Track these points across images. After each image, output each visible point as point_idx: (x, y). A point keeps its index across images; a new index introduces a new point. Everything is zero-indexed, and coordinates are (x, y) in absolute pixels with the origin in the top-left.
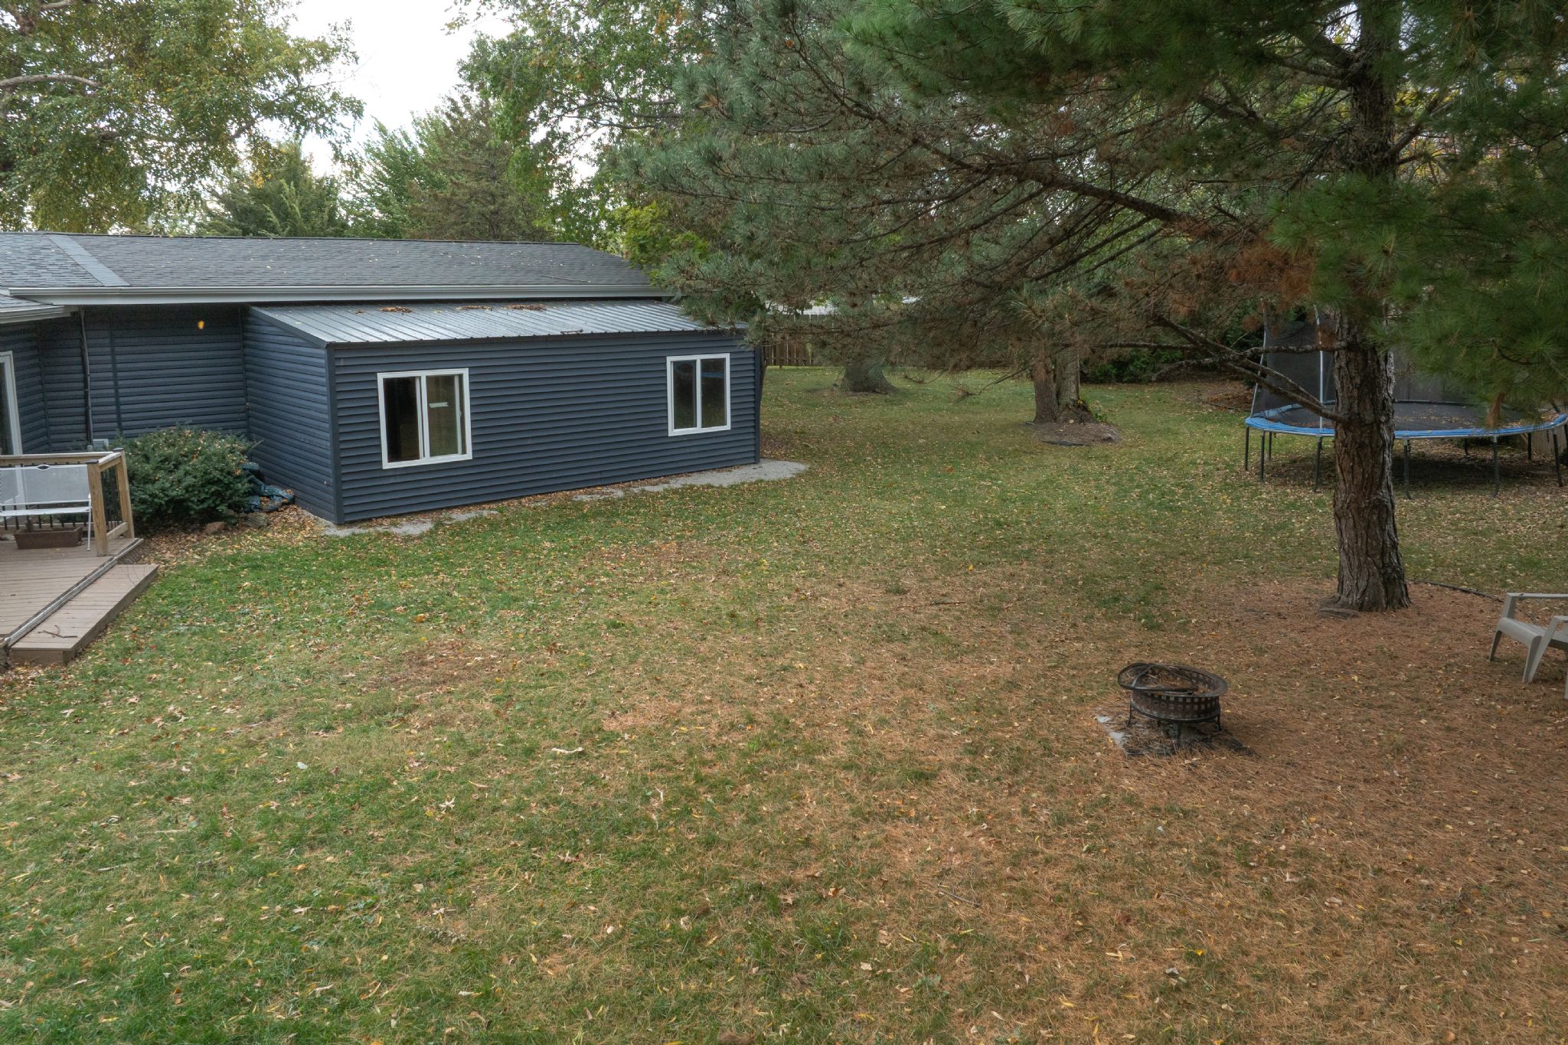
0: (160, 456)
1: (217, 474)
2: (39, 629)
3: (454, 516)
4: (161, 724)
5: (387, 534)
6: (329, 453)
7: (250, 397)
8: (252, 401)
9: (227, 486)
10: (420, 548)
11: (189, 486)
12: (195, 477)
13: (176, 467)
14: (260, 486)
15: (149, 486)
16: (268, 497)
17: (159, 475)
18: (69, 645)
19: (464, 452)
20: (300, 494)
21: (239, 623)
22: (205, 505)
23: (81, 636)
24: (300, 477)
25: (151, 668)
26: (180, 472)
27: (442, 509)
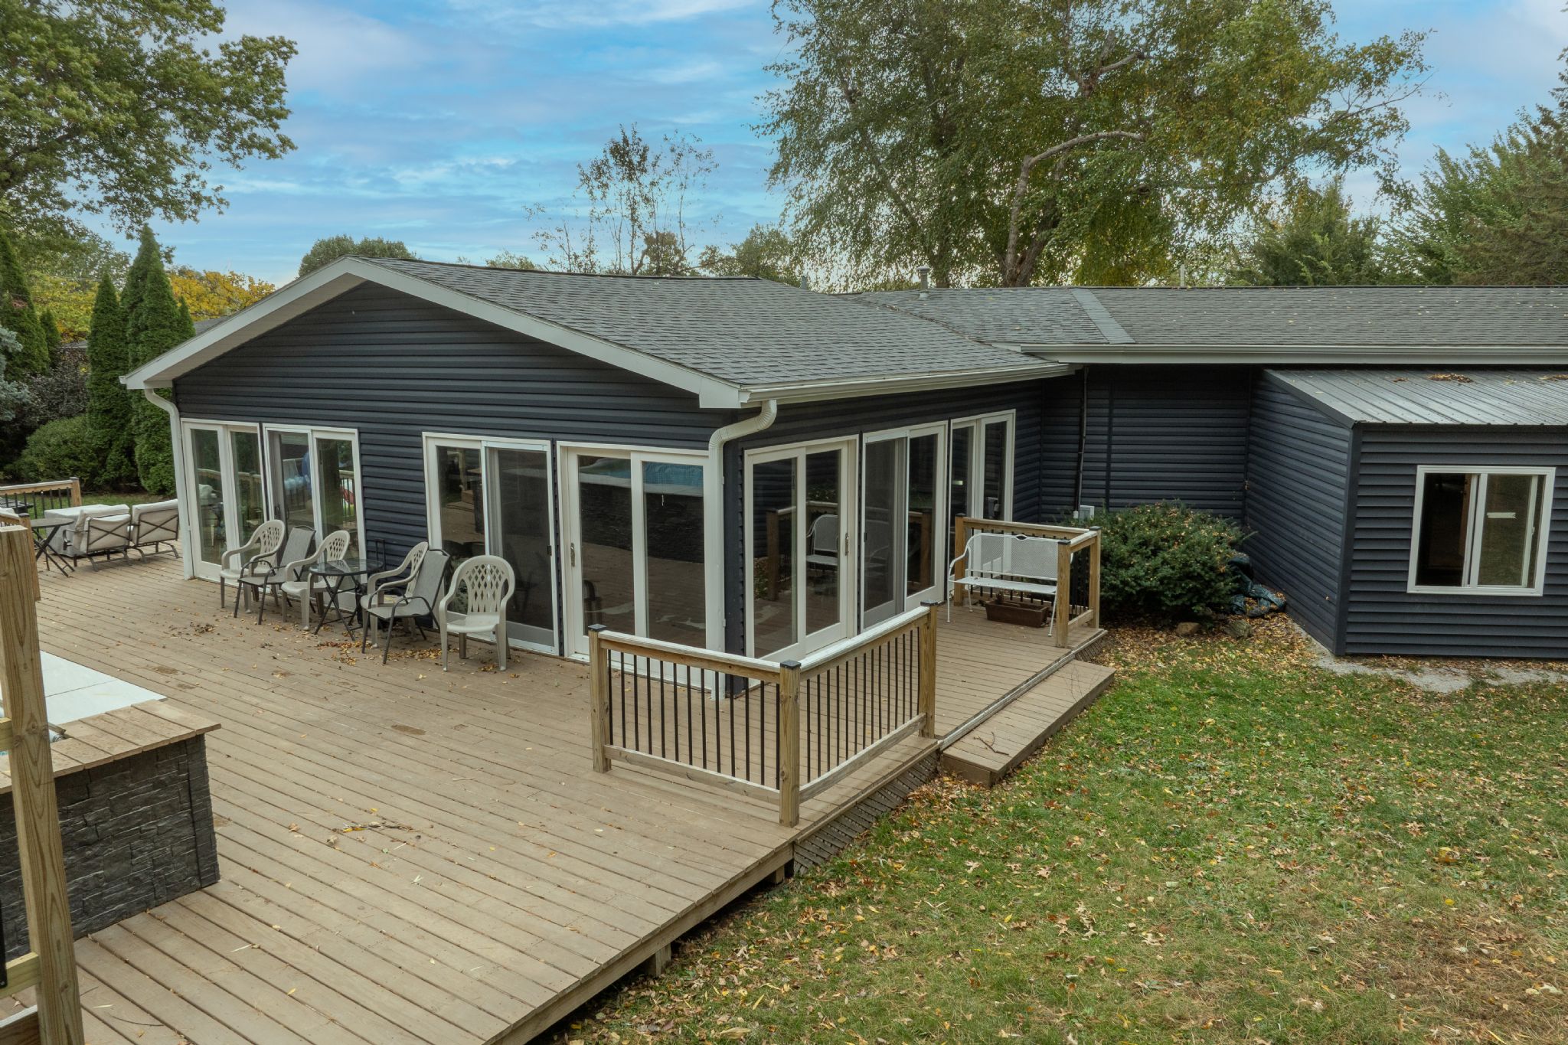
0: (1140, 538)
1: (1197, 568)
2: (972, 734)
3: (1502, 672)
4: (1064, 929)
5: (1401, 684)
6: (1337, 562)
7: (1249, 474)
8: (1252, 480)
9: (1208, 584)
10: (1449, 718)
11: (1165, 577)
12: (1173, 568)
13: (1155, 553)
14: (1247, 583)
15: (1122, 572)
16: (1255, 598)
17: (1135, 560)
18: (997, 764)
19: (1531, 584)
20: (1292, 602)
21: (1191, 783)
22: (1180, 602)
23: (1013, 754)
24: (1296, 582)
25: (1075, 825)
26: (1159, 560)
27: (1484, 658)
